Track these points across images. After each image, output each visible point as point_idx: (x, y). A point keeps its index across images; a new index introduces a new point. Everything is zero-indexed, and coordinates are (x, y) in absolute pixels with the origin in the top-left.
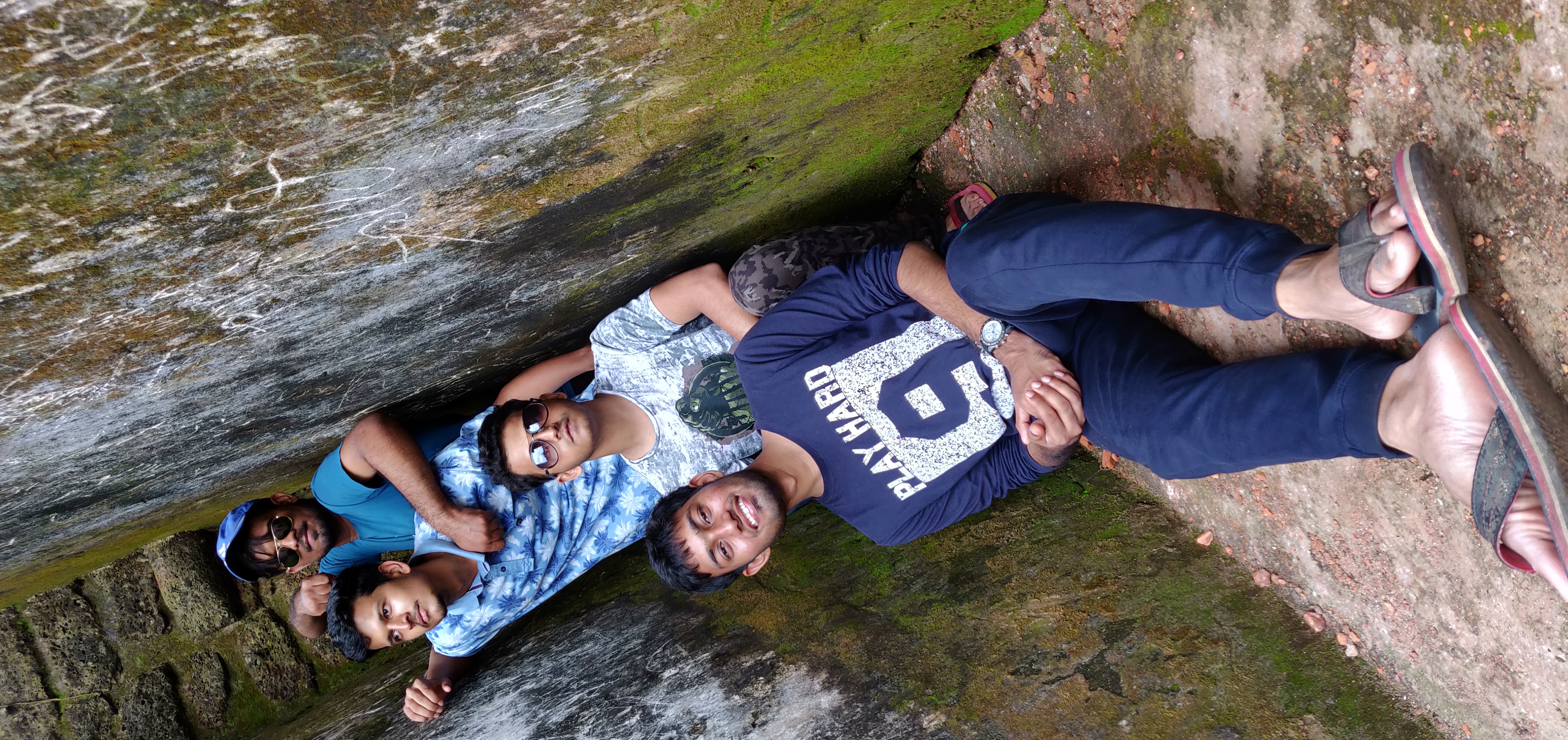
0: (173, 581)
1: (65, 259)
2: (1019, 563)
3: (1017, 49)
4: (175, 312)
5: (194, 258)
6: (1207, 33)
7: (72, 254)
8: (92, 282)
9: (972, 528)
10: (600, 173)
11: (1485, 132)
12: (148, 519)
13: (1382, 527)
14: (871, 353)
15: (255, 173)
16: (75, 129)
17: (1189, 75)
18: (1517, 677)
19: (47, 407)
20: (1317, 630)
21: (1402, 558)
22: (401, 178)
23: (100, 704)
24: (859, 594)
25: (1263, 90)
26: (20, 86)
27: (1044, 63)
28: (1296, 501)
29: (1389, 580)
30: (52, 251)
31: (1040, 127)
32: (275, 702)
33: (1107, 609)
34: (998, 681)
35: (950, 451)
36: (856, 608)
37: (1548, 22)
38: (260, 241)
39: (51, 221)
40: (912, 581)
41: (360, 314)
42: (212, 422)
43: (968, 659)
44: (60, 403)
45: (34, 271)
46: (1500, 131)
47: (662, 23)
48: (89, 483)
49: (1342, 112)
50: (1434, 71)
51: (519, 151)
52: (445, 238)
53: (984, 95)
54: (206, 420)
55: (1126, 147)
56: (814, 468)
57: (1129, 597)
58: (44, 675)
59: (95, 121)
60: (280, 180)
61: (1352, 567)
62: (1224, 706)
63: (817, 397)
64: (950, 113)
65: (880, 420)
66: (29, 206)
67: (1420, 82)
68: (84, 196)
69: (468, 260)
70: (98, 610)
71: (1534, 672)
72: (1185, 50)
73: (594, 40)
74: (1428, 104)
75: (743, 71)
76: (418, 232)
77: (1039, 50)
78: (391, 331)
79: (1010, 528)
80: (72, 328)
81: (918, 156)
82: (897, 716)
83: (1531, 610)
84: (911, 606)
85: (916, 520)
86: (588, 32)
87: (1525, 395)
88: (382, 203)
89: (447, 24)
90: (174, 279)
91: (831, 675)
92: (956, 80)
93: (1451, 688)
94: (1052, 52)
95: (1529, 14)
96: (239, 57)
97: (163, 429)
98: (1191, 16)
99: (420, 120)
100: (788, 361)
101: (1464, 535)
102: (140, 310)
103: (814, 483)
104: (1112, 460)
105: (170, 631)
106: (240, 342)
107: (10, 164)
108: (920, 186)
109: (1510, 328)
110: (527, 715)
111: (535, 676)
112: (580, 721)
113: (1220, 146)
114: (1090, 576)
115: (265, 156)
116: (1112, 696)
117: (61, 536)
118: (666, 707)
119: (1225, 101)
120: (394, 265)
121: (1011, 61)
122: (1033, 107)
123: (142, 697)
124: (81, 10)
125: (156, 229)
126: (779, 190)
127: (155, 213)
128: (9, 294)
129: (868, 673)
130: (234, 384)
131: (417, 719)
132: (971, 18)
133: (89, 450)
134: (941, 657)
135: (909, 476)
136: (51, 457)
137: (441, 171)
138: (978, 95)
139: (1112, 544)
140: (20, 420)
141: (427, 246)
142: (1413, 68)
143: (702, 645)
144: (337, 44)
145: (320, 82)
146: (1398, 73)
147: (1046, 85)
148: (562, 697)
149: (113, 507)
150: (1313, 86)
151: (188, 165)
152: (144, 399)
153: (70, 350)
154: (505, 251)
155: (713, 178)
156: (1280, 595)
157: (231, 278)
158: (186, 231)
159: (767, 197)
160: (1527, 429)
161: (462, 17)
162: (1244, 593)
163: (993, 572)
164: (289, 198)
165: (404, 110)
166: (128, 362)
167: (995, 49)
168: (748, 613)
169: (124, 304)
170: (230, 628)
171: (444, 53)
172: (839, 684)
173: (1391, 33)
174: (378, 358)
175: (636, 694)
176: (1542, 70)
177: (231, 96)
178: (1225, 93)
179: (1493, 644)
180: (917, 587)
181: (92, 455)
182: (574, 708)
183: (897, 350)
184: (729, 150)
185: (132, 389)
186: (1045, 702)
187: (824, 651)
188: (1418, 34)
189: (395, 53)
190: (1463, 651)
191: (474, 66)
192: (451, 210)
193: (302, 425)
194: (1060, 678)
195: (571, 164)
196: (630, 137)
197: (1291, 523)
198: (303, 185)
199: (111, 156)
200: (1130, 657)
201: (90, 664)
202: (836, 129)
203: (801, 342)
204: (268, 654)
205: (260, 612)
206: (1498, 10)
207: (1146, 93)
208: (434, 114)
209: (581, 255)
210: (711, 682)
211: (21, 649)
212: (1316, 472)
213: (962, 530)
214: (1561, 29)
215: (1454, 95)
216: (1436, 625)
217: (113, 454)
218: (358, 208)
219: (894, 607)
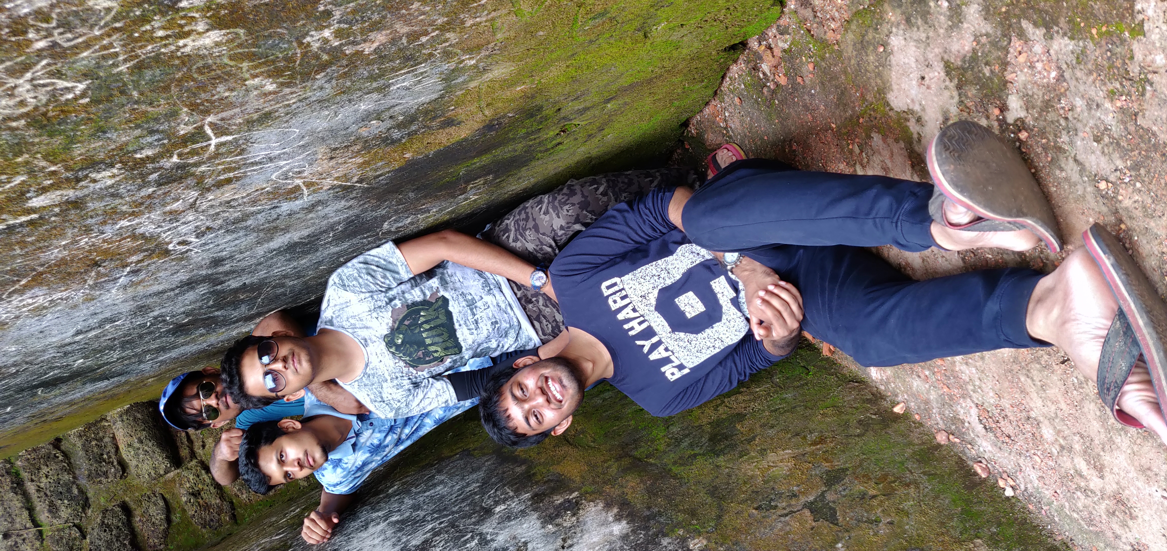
0: (129, 440)
1: (53, 196)
2: (761, 426)
3: (760, 44)
4: (134, 237)
5: (149, 196)
6: (901, 32)
7: (58, 193)
8: (73, 214)
9: (726, 400)
10: (451, 134)
11: (1108, 105)
12: (111, 393)
13: (1031, 399)
14: (650, 269)
15: (195, 133)
16: (63, 99)
17: (888, 63)
18: (1132, 511)
19: (37, 308)
20: (983, 476)
21: (1046, 422)
22: (303, 137)
23: (73, 532)
24: (642, 450)
25: (943, 74)
26: (23, 66)
27: (780, 55)
28: (968, 380)
29: (1036, 438)
30: (44, 190)
31: (777, 102)
32: (204, 530)
33: (827, 460)
34: (746, 514)
35: (709, 344)
36: (640, 460)
37: (1154, 23)
38: (198, 183)
39: (44, 168)
40: (681, 440)
41: (271, 239)
42: (160, 319)
43: (723, 498)
44: (47, 304)
45: (30, 205)
46: (1119, 104)
47: (498, 23)
48: (68, 365)
49: (1002, 90)
50: (1070, 59)
51: (391, 117)
52: (335, 182)
53: (735, 79)
54: (155, 318)
55: (841, 116)
56: (607, 355)
57: (843, 451)
58: (31, 510)
59: (78, 93)
60: (213, 138)
61: (1009, 429)
62: (915, 533)
63: (610, 301)
64: (710, 92)
65: (656, 319)
66: (27, 156)
67: (1059, 68)
68: (68, 149)
69: (352, 199)
70: (72, 461)
71: (1145, 508)
72: (885, 45)
73: (448, 35)
74: (1065, 84)
75: (558, 59)
76: (315, 178)
77: (776, 45)
78: (294, 252)
79: (754, 400)
80: (57, 248)
81: (686, 124)
82: (670, 540)
83: (1143, 461)
84: (680, 458)
85: (681, 396)
86: (443, 29)
87: (1139, 298)
88: (289, 156)
89: (339, 22)
90: (134, 212)
91: (621, 510)
92: (715, 67)
93: (1083, 519)
94: (786, 46)
95: (1140, 17)
96: (185, 46)
97: (123, 325)
98: (890, 20)
99: (318, 94)
100: (590, 274)
101: (1093, 404)
102: (108, 235)
103: (607, 366)
104: (830, 350)
105: (126, 477)
106: (182, 259)
107: (14, 124)
108: (687, 147)
109: (1127, 250)
110: (394, 540)
111: (399, 511)
112: (433, 544)
113: (910, 116)
114: (815, 436)
115: (203, 120)
116: (831, 525)
117: (45, 405)
118: (497, 533)
119: (914, 82)
120: (297, 202)
121: (756, 53)
122: (772, 87)
123: (105, 526)
124: (69, 10)
125: (121, 174)
126: (583, 149)
127: (121, 162)
128: (11, 222)
129: (649, 508)
130: (177, 291)
131: (311, 542)
132: (726, 21)
133: (68, 341)
134: (703, 496)
135: (677, 363)
136: (39, 346)
137: (333, 132)
138: (730, 78)
139: (830, 412)
140: (17, 317)
141: (322, 188)
142: (1054, 57)
143: (525, 487)
144: (257, 37)
145: (245, 65)
146: (1043, 61)
147: (782, 70)
148: (420, 526)
149: (84, 384)
150: (980, 71)
151: (146, 126)
152: (110, 302)
153: (55, 265)
154: (379, 193)
155: (535, 139)
156: (955, 450)
157: (176, 211)
158: (143, 176)
159: (574, 153)
160: (1141, 322)
161: (350, 17)
162: (929, 449)
163: (742, 433)
164: (220, 151)
165: (306, 86)
166: (98, 274)
167: (744, 45)
168: (559, 463)
169: (96, 230)
170: (171, 475)
171: (337, 44)
172: (627, 517)
173: (1038, 32)
174: (284, 273)
175: (475, 524)
176: (1149, 58)
177: (179, 75)
178: (915, 76)
179: (1115, 486)
180: (685, 444)
181: (70, 344)
182: (429, 534)
183: (670, 267)
184: (546, 118)
185: (101, 294)
186: (781, 530)
187: (615, 492)
188: (1058, 32)
189: (301, 44)
190: (1092, 491)
191: (359, 54)
192: (340, 161)
193: (227, 322)
194: (792, 512)
195: (429, 128)
196: (473, 108)
197: (963, 396)
198: (230, 142)
199: (89, 119)
200: (845, 496)
201: (66, 501)
202: (626, 104)
203: (598, 260)
204: (199, 494)
205: (194, 462)
206: (1116, 14)
207: (856, 76)
208: (329, 89)
209: (436, 196)
210: (532, 515)
211: (14, 490)
212: (983, 358)
213: (719, 402)
214: (1164, 28)
215: (1084, 78)
216: (1072, 472)
217: (86, 344)
218: (271, 160)
219: (669, 459)
